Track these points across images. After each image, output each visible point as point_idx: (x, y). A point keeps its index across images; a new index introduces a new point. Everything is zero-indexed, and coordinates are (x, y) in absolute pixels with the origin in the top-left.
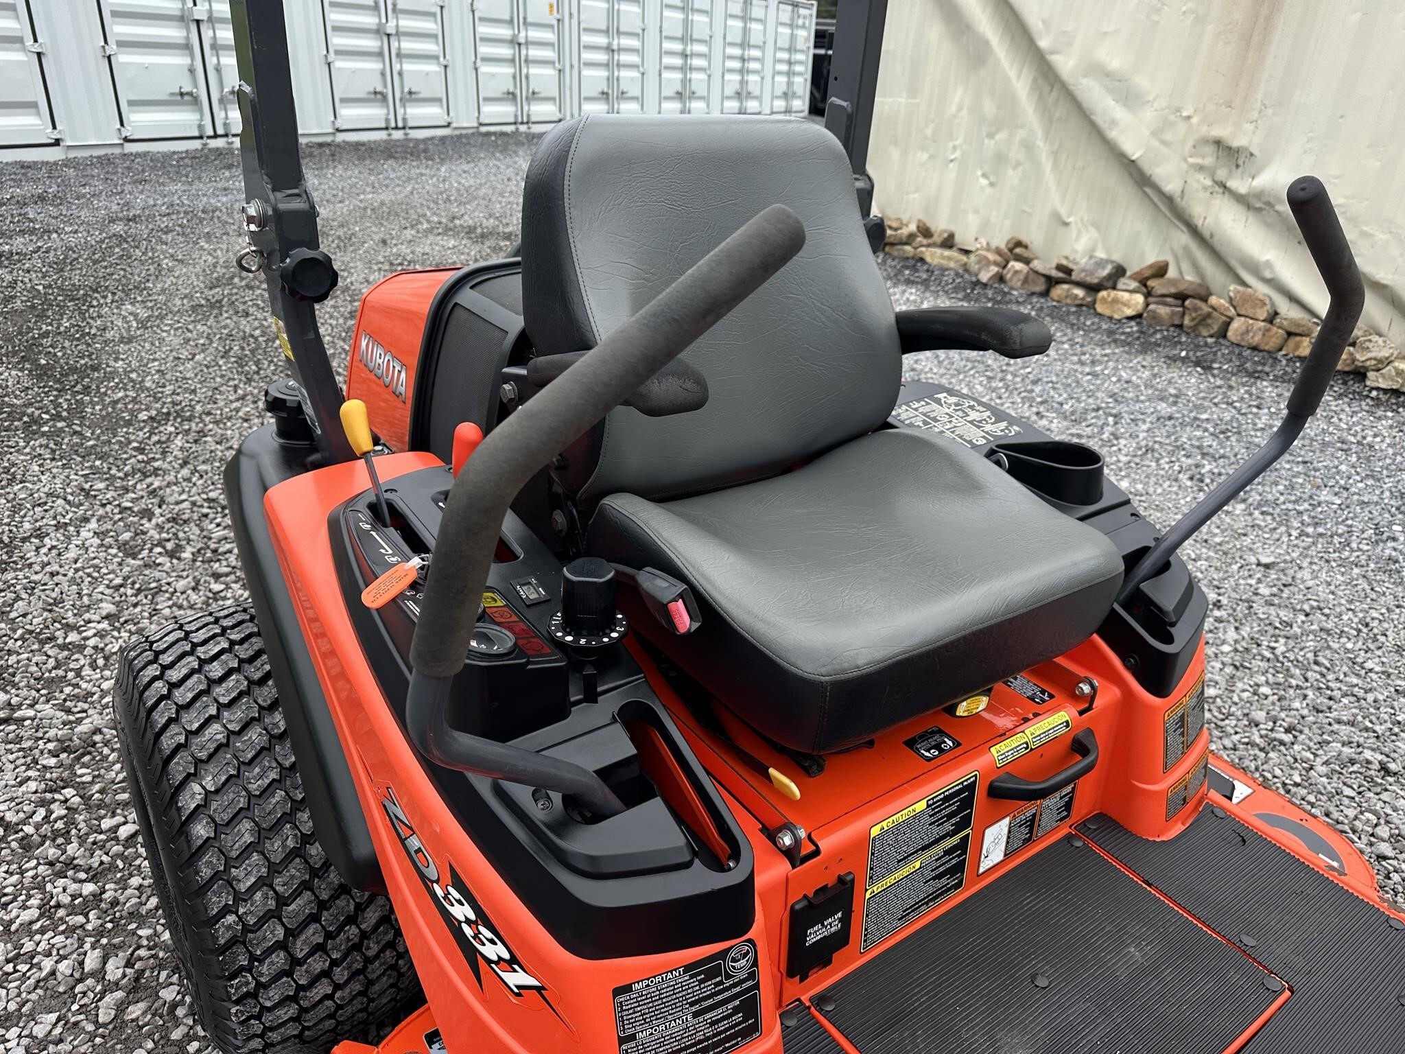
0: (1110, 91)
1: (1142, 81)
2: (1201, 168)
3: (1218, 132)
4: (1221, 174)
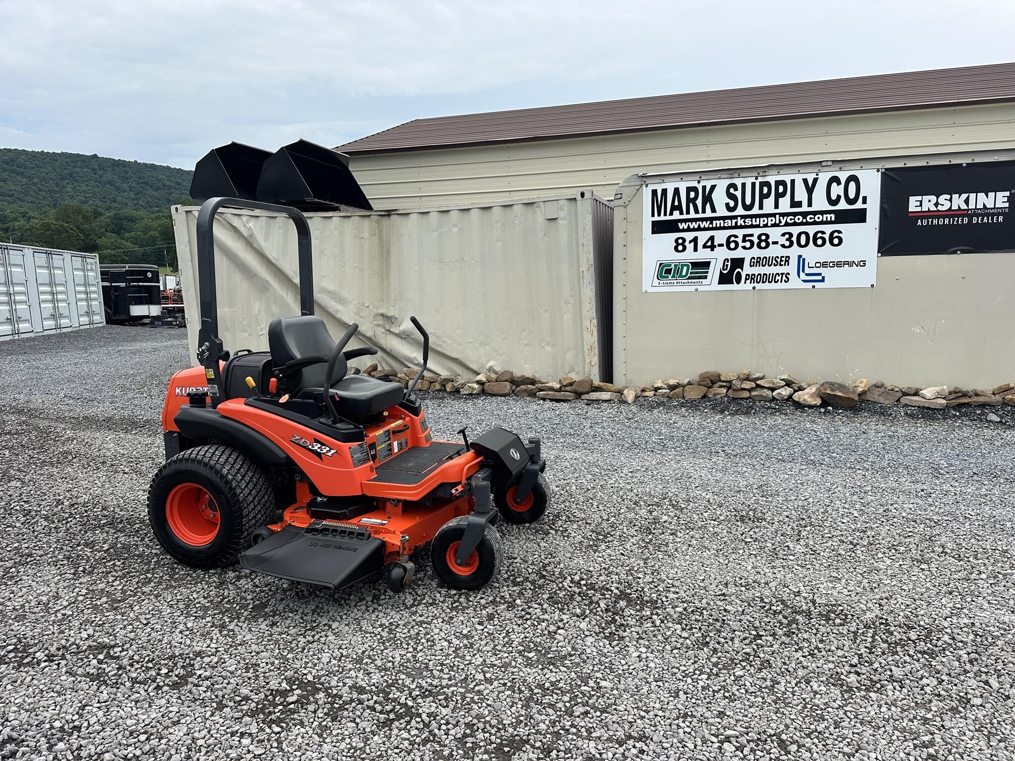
0: (333, 299)
1: (345, 294)
2: (379, 325)
3: (381, 311)
4: (387, 327)
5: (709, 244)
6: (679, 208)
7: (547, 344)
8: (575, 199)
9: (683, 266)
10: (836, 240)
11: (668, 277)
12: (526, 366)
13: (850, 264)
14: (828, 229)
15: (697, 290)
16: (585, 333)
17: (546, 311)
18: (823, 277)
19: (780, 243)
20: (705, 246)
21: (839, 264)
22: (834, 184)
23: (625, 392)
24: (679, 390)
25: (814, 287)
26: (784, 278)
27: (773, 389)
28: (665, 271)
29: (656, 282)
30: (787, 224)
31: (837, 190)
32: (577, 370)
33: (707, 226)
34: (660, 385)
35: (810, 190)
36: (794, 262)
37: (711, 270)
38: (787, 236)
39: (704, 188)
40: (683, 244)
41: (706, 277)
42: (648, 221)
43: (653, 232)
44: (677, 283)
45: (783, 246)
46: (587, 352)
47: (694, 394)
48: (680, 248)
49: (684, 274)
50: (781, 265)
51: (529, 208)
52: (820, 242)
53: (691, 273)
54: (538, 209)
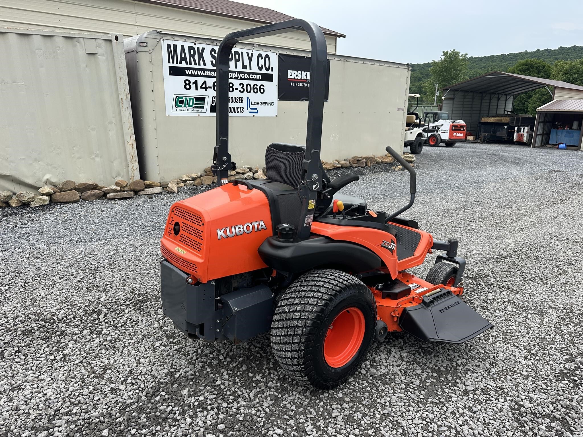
5: (204, 86)
6: (185, 59)
7: (97, 156)
8: (110, 41)
9: (190, 99)
10: (262, 90)
11: (181, 106)
12: (80, 175)
13: (268, 103)
14: (259, 83)
15: (199, 116)
16: (127, 146)
17: (93, 129)
18: (258, 111)
19: (239, 89)
20: (201, 87)
21: (264, 104)
22: (260, 58)
23: (170, 185)
24: (198, 180)
25: (254, 116)
26: (241, 110)
27: (243, 174)
28: (180, 102)
29: (175, 109)
30: (241, 79)
31: (261, 62)
32: (122, 174)
33: (202, 74)
34: (186, 178)
35: (250, 60)
36: (245, 100)
37: (206, 103)
38: (242, 86)
39: (198, 48)
40: (189, 84)
41: (203, 108)
42: (166, 65)
43: (170, 74)
44: (187, 110)
45: (240, 91)
46: (129, 160)
47: (208, 181)
48: (188, 87)
49: (191, 104)
50: (240, 102)
51: (69, 41)
52: (256, 90)
53: (195, 104)
54: (78, 44)
